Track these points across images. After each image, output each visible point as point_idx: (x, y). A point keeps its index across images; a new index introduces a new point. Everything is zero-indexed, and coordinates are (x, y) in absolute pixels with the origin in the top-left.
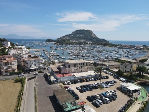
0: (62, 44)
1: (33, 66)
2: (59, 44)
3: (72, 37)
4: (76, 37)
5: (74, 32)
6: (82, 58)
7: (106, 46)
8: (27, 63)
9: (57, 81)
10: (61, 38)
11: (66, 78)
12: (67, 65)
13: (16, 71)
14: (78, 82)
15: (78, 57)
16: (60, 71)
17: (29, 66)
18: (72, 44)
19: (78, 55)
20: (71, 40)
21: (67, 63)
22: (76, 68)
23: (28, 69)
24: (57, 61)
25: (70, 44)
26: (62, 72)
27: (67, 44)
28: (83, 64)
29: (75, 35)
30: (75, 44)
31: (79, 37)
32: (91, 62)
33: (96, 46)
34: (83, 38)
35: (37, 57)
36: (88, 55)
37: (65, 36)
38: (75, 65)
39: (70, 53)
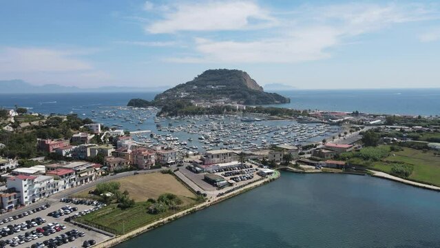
0: (175, 114)
1: (170, 159)
2: (167, 113)
3: (194, 91)
4: (207, 91)
5: (199, 76)
6: (225, 147)
7: (275, 117)
8: (164, 156)
9: (203, 171)
10: (165, 94)
11: (210, 168)
12: (210, 156)
13: (154, 165)
14: (222, 171)
15: (217, 145)
16: (203, 162)
17: (166, 159)
18: (199, 112)
19: (217, 142)
20: (193, 99)
21: (210, 154)
22: (219, 159)
23: (163, 163)
24: (190, 153)
25: (194, 114)
26: (206, 163)
27: (187, 113)
28: (227, 154)
29: (203, 86)
30: (207, 114)
31: (212, 91)
32: (237, 152)
33: (252, 118)
34: (223, 93)
35: (171, 149)
36: (233, 141)
37: (175, 89)
38: (218, 156)
39: (203, 137)
